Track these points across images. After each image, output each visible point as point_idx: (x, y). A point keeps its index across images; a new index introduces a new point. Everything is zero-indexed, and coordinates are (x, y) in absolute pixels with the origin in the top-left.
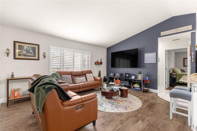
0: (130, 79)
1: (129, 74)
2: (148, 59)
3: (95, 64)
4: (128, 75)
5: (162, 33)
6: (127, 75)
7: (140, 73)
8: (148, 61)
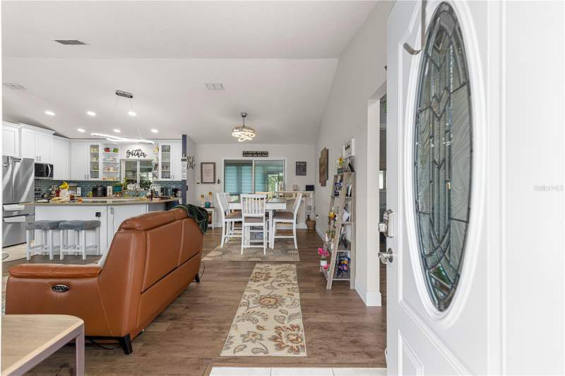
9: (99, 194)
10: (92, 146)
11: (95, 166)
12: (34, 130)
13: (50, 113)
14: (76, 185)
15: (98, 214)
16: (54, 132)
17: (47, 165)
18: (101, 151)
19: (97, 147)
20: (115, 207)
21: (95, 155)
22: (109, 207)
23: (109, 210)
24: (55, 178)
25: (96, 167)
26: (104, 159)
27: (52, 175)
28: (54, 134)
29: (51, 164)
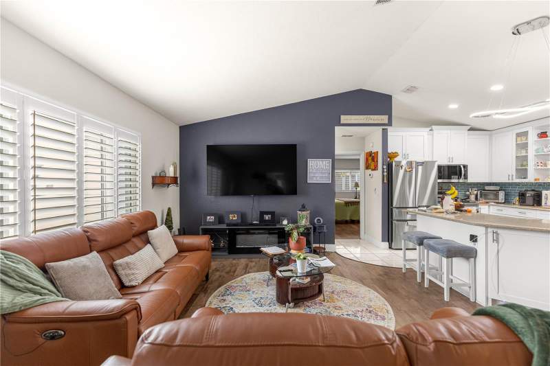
0: (278, 226)
1: (272, 213)
2: (314, 173)
3: (154, 184)
4: (270, 216)
5: (344, 119)
6: (267, 217)
7: (303, 208)
8: (315, 179)
9: (529, 200)
10: (518, 135)
11: (522, 162)
12: (447, 129)
13: (453, 106)
14: (498, 188)
15: (473, 238)
16: (469, 127)
17: (459, 166)
18: (532, 138)
19: (525, 134)
20: (500, 231)
21: (524, 146)
22: (490, 230)
23: (490, 235)
24: (470, 180)
25: (525, 163)
26: (537, 150)
27: (466, 177)
28: (469, 130)
29: (465, 163)
